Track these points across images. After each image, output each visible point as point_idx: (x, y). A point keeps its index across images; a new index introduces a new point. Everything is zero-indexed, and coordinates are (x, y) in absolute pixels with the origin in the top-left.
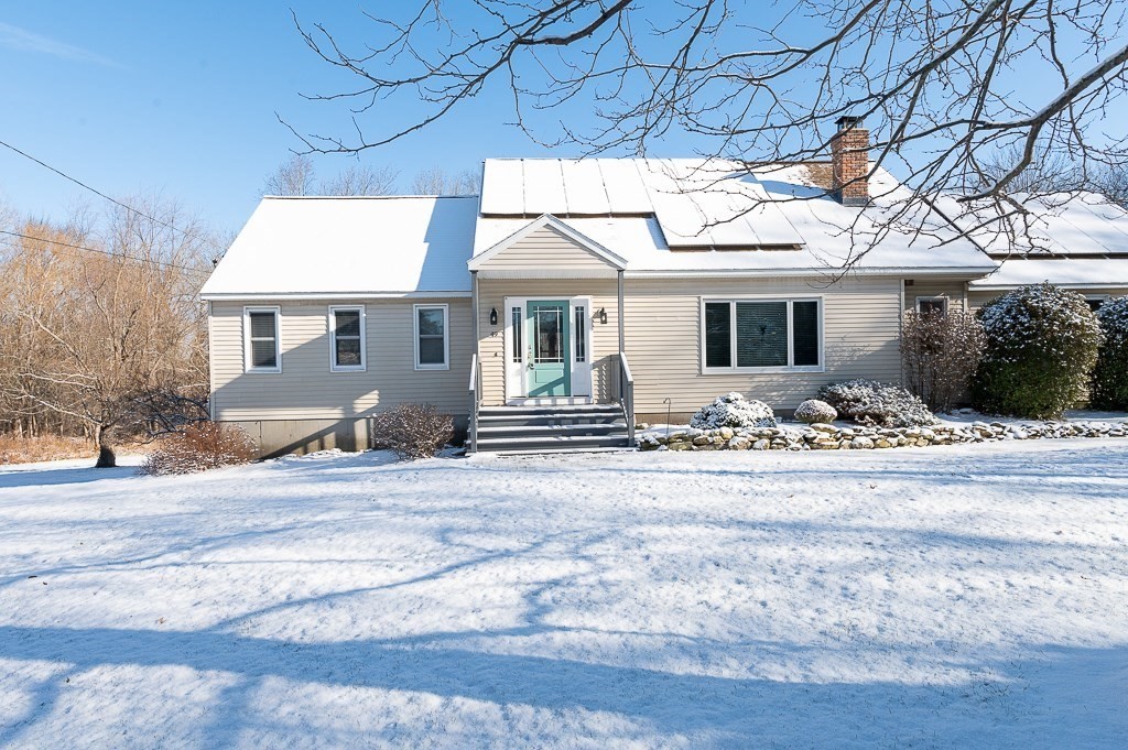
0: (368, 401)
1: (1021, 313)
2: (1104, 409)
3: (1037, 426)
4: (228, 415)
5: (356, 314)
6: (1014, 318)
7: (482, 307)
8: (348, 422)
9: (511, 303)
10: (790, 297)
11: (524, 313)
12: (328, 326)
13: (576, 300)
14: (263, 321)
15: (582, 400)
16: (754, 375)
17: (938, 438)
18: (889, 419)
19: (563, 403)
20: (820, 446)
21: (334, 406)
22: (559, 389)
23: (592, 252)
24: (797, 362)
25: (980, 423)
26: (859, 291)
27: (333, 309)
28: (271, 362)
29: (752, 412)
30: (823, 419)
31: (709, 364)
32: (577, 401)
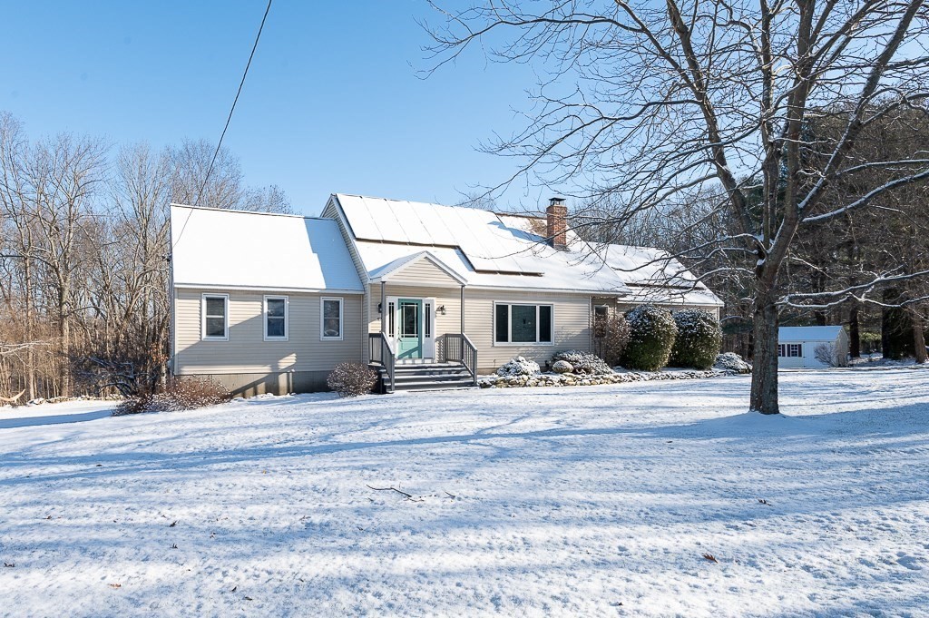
0: (288, 361)
1: (644, 317)
2: (674, 367)
3: (652, 374)
4: (187, 370)
5: (283, 301)
6: (641, 320)
7: (371, 302)
8: (275, 375)
9: (390, 299)
10: (538, 303)
11: (396, 306)
12: (262, 309)
13: (426, 300)
14: (216, 304)
15: (429, 361)
16: (520, 347)
17: (616, 380)
18: (593, 371)
19: (418, 362)
20: (568, 384)
21: (265, 364)
22: (415, 354)
23: (449, 275)
24: (541, 341)
25: (630, 373)
26: (571, 301)
27: (266, 297)
28: (221, 333)
29: (532, 367)
30: (568, 370)
31: (497, 341)
32: (427, 361)
